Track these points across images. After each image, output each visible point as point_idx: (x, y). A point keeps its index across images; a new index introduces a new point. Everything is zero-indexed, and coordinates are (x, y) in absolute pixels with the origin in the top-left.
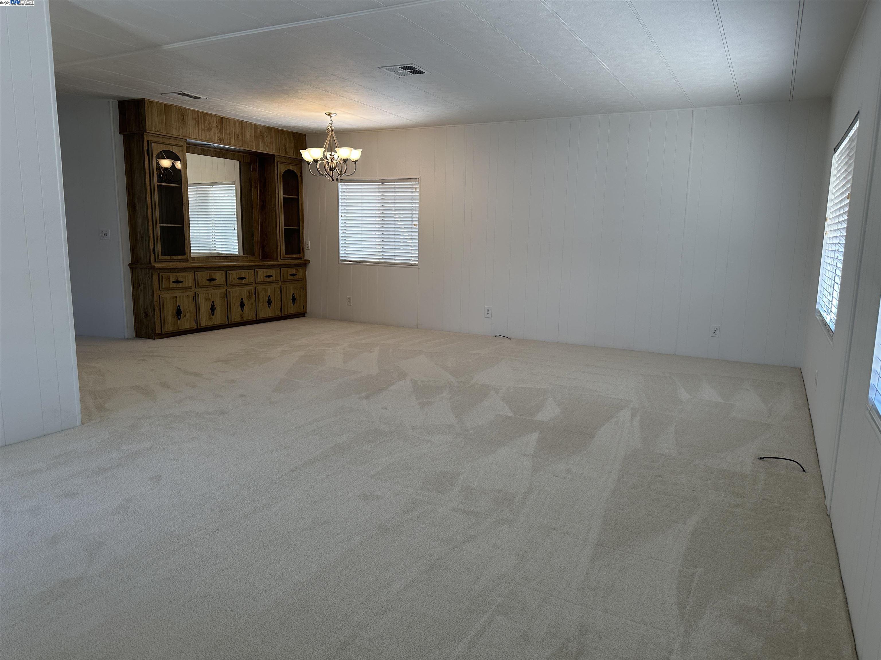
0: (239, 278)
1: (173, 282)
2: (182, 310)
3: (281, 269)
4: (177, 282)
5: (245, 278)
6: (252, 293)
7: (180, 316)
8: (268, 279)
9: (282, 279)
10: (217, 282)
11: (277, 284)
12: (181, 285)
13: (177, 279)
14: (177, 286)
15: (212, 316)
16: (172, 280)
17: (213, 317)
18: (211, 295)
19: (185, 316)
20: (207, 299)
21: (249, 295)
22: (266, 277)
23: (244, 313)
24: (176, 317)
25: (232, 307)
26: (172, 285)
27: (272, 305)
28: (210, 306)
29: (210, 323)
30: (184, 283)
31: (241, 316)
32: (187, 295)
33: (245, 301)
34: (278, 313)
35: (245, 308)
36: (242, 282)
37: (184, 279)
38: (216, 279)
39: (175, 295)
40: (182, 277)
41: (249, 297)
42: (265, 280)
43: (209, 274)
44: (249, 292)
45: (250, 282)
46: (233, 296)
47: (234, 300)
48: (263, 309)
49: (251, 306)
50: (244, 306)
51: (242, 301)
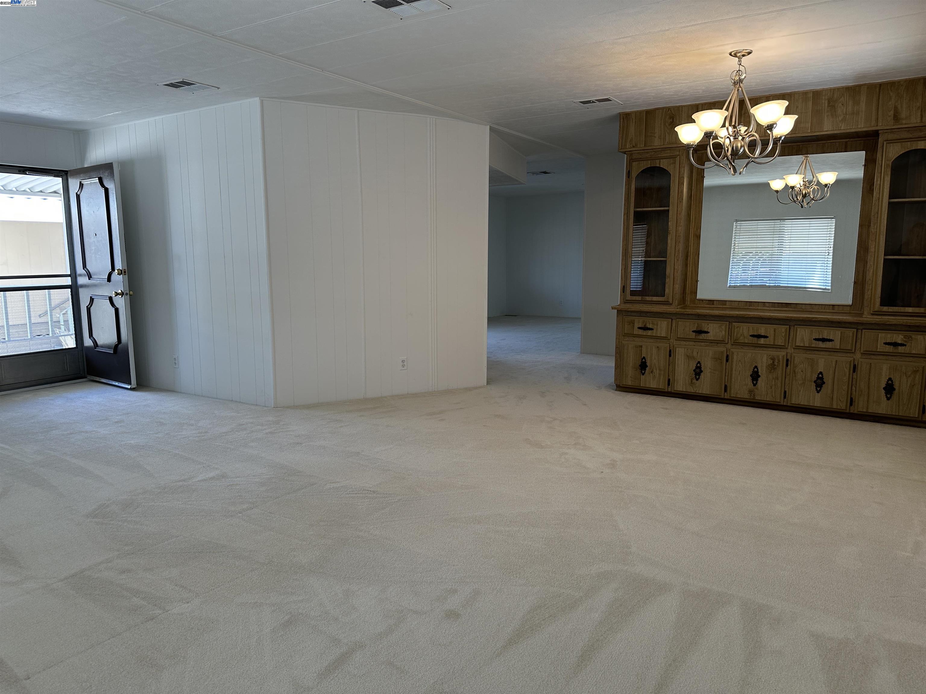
0: (751, 336)
1: (639, 328)
2: (648, 364)
4: (645, 328)
5: (765, 337)
6: (779, 361)
7: (645, 370)
8: (821, 345)
9: (862, 348)
10: (710, 336)
11: (849, 355)
12: (649, 333)
13: (645, 325)
14: (644, 334)
15: (695, 381)
16: (637, 325)
17: (698, 382)
18: (698, 353)
19: (652, 372)
21: (773, 364)
22: (815, 339)
23: (757, 389)
24: (639, 371)
25: (733, 375)
26: (637, 332)
27: (827, 388)
28: (693, 366)
29: (691, 390)
30: (655, 331)
31: (751, 392)
32: (658, 347)
33: (762, 371)
34: (840, 405)
35: (761, 382)
36: (759, 343)
37: (655, 326)
38: (709, 332)
39: (640, 344)
40: (653, 324)
41: (772, 367)
42: (813, 346)
43: (697, 324)
44: (773, 359)
45: (776, 343)
46: (740, 361)
47: (740, 366)
48: (801, 391)
49: (774, 381)
50: (760, 379)
51: (756, 370)
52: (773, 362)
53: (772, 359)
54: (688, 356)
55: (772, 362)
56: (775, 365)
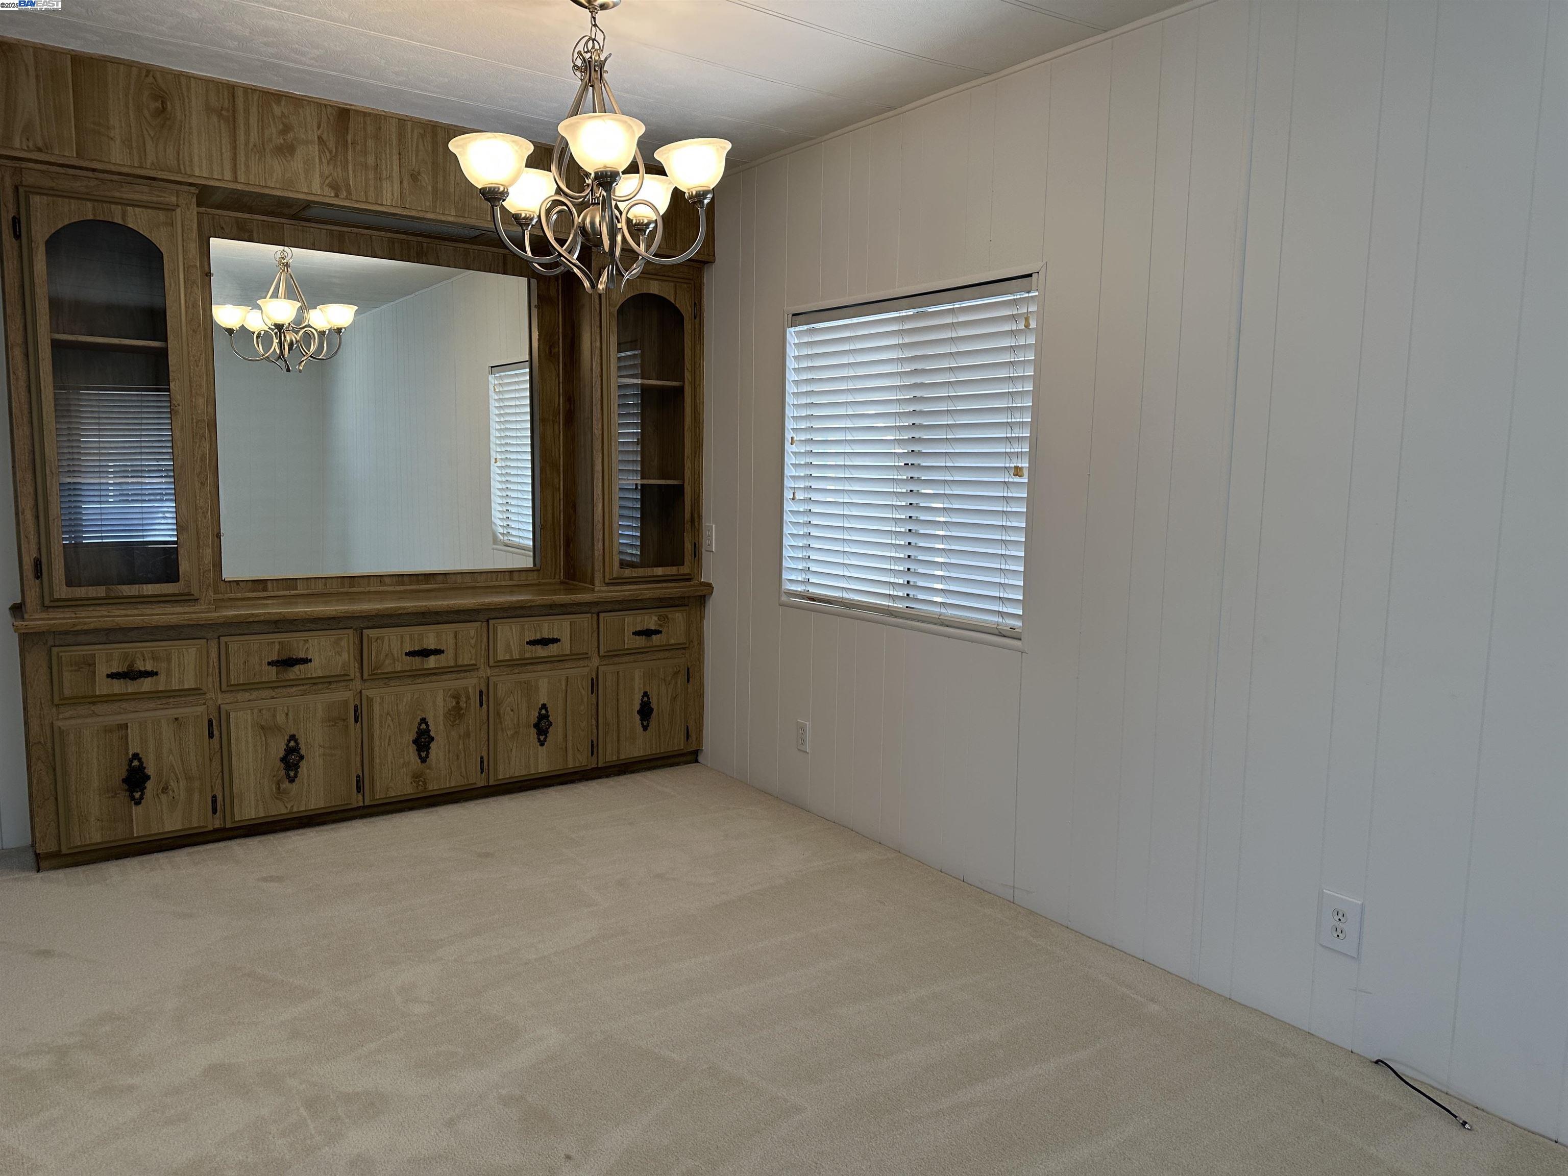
0: (409, 654)
1: (111, 676)
2: (150, 770)
3: (602, 615)
4: (131, 675)
5: (438, 652)
6: (468, 698)
7: (143, 790)
8: (540, 651)
9: (601, 647)
10: (315, 669)
11: (581, 663)
12: (146, 685)
13: (131, 665)
14: (130, 691)
15: (285, 785)
16: (102, 669)
17: (295, 786)
18: (287, 714)
19: (165, 790)
20: (266, 729)
21: (457, 708)
22: (532, 643)
23: (429, 768)
24: (123, 796)
25: (377, 749)
26: (103, 687)
27: (555, 734)
28: (278, 748)
29: (279, 809)
30: (162, 677)
31: (417, 777)
32: (177, 719)
33: (437, 728)
34: (578, 759)
35: (435, 749)
36: (425, 667)
37: (164, 665)
38: (310, 661)
39: (120, 719)
40: (154, 658)
41: (456, 714)
42: (527, 656)
43: (279, 642)
44: (456, 697)
45: (460, 662)
46: (388, 714)
47: (389, 726)
48: (514, 750)
49: (461, 742)
50: (433, 745)
51: (424, 726)
52: (458, 703)
53: (454, 697)
54: (263, 728)
55: (454, 703)
56: (462, 709)
